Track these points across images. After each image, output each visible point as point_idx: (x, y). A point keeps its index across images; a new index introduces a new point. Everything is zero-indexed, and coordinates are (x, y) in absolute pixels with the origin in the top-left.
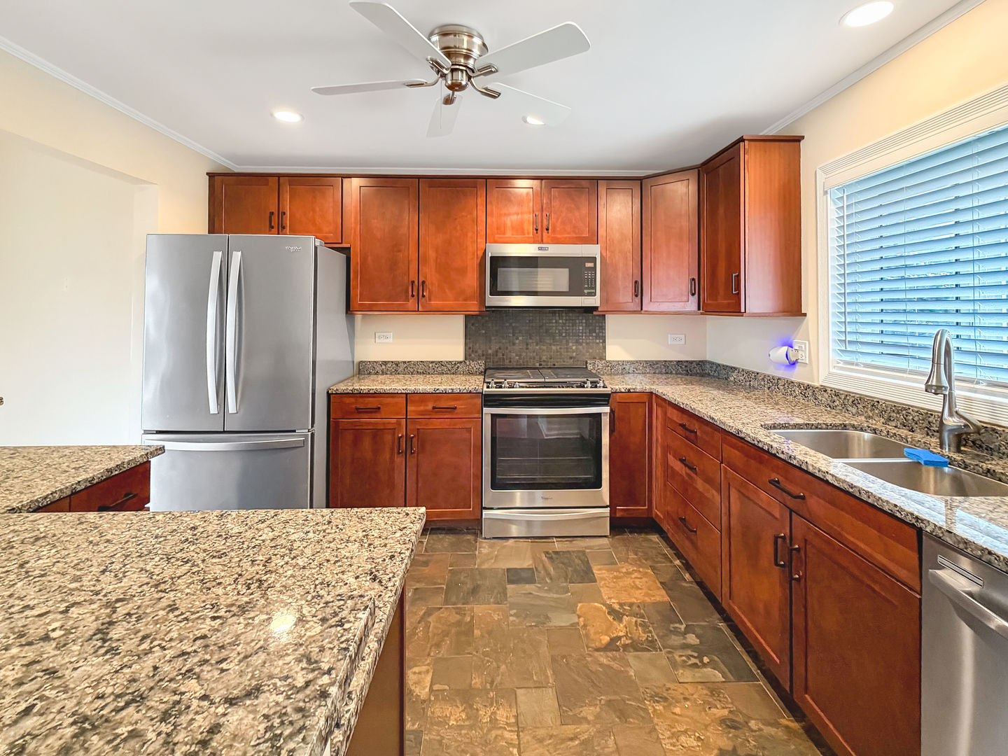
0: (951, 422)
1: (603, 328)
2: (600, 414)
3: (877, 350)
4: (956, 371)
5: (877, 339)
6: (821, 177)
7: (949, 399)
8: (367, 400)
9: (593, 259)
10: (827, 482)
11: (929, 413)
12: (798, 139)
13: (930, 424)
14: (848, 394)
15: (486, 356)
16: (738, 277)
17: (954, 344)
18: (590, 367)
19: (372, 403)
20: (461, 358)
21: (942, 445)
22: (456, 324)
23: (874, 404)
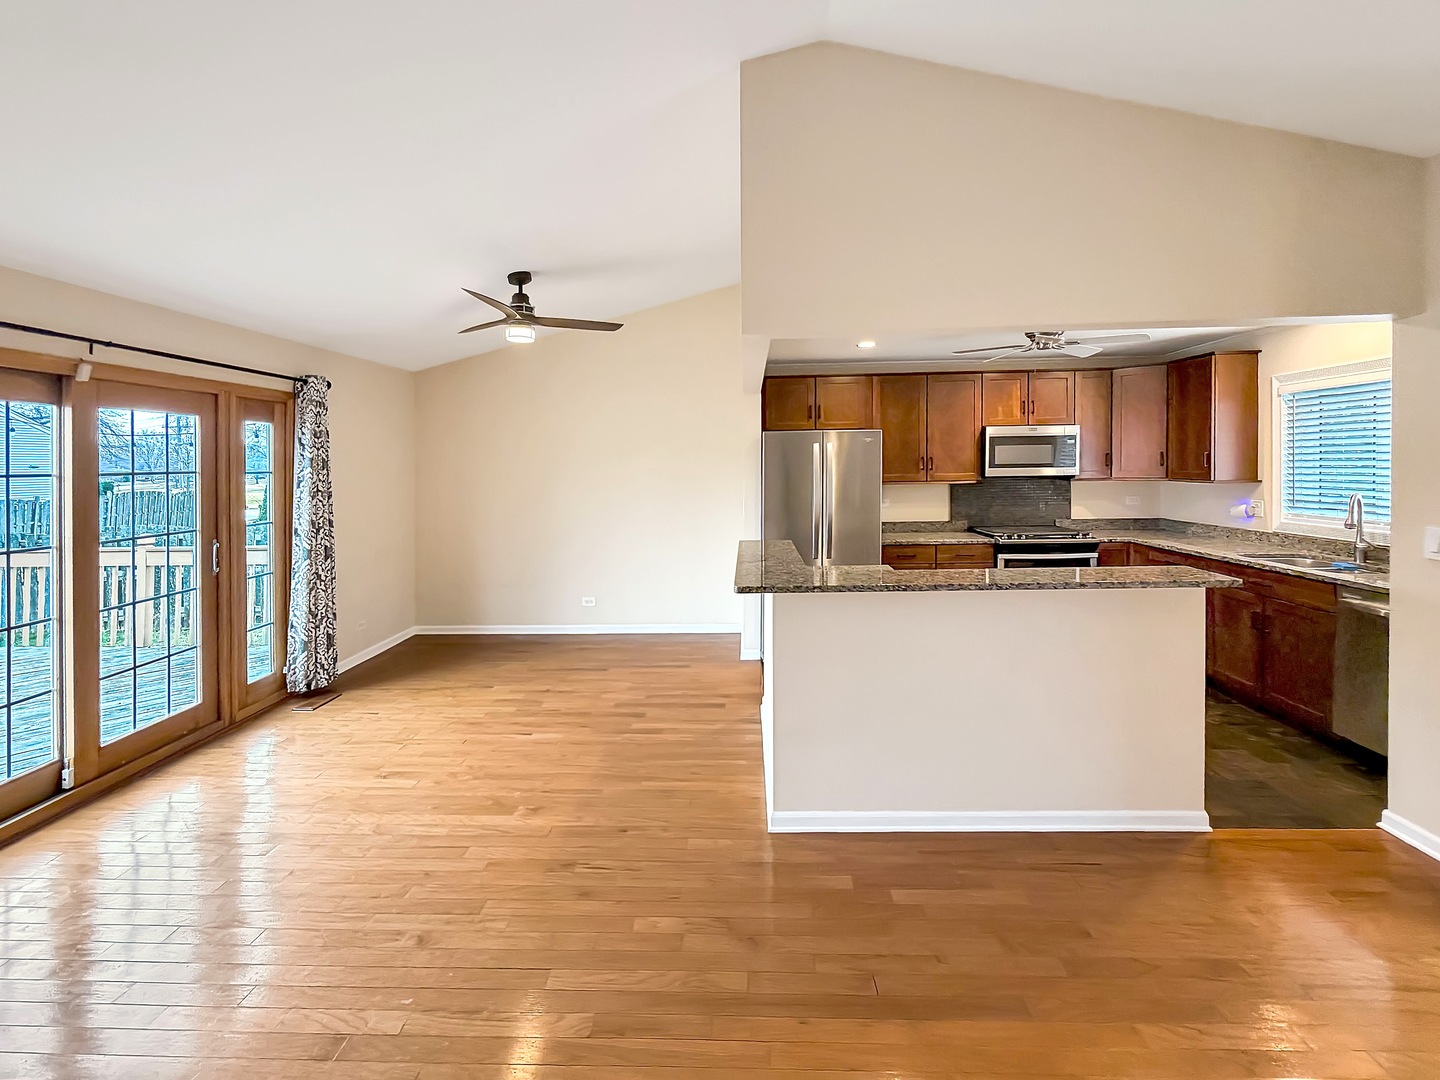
0: (1360, 545)
1: (1068, 491)
2: (1089, 559)
3: (1317, 506)
4: (1365, 517)
5: (1317, 499)
6: (1276, 384)
7: (1360, 532)
8: (906, 550)
9: (1073, 437)
10: (1288, 574)
11: (1350, 543)
12: (1257, 352)
13: (1349, 549)
14: (1294, 536)
15: (968, 517)
16: (1209, 456)
17: (1363, 501)
18: (1057, 524)
19: (909, 552)
20: (946, 518)
21: (1355, 561)
22: (942, 492)
23: (1314, 540)
